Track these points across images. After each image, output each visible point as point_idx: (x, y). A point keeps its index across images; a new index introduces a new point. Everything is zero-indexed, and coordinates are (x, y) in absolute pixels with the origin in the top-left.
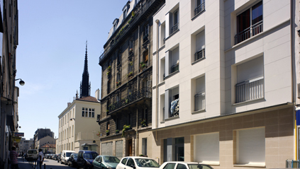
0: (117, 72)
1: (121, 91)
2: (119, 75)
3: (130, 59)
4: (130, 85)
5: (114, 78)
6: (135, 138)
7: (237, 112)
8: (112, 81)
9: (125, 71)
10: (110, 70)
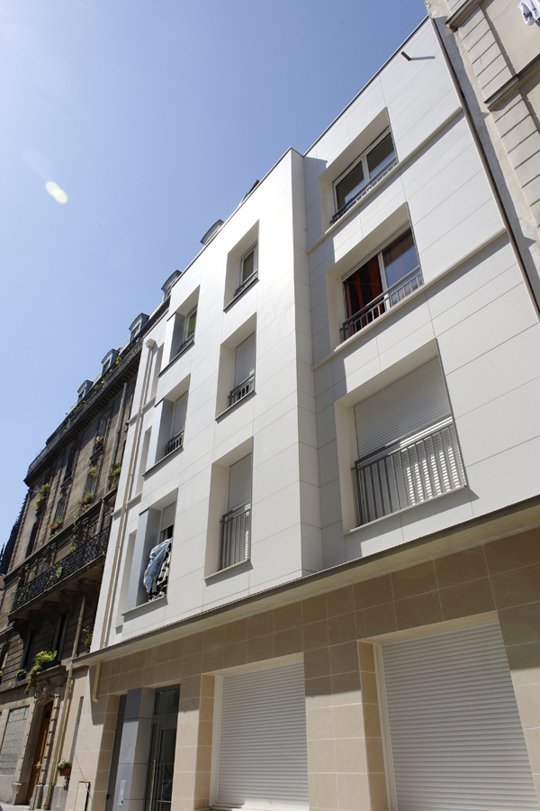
0: (59, 496)
1: (57, 548)
2: (62, 503)
3: (94, 461)
4: (81, 527)
5: (50, 515)
6: (61, 698)
7: (365, 554)
8: (45, 522)
9: (77, 493)
10: (46, 494)
